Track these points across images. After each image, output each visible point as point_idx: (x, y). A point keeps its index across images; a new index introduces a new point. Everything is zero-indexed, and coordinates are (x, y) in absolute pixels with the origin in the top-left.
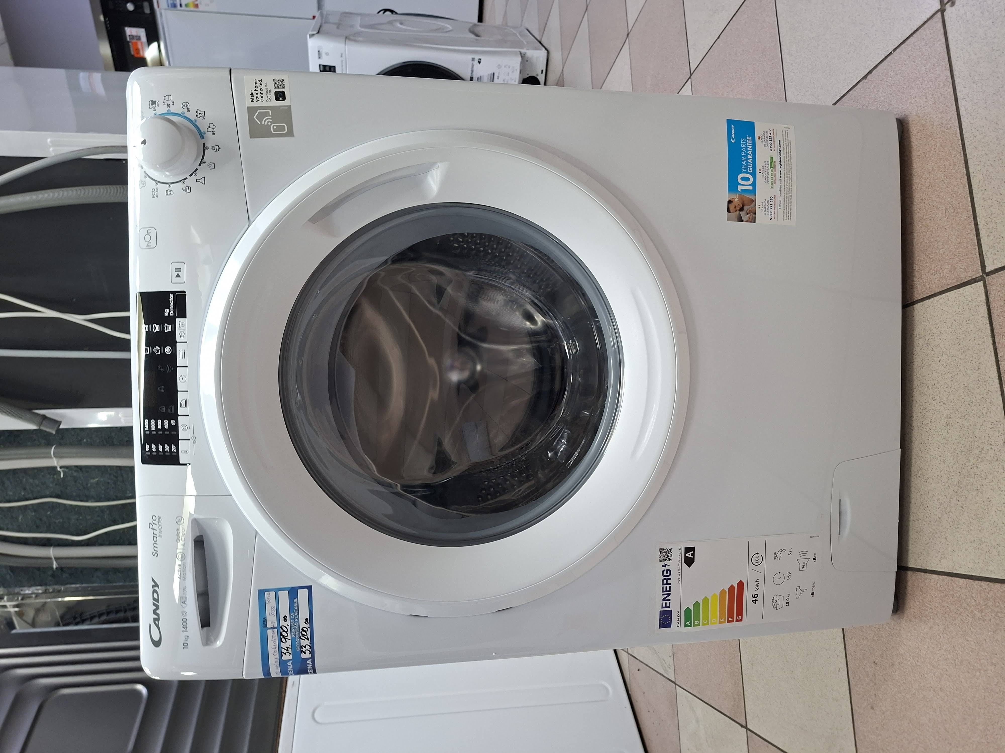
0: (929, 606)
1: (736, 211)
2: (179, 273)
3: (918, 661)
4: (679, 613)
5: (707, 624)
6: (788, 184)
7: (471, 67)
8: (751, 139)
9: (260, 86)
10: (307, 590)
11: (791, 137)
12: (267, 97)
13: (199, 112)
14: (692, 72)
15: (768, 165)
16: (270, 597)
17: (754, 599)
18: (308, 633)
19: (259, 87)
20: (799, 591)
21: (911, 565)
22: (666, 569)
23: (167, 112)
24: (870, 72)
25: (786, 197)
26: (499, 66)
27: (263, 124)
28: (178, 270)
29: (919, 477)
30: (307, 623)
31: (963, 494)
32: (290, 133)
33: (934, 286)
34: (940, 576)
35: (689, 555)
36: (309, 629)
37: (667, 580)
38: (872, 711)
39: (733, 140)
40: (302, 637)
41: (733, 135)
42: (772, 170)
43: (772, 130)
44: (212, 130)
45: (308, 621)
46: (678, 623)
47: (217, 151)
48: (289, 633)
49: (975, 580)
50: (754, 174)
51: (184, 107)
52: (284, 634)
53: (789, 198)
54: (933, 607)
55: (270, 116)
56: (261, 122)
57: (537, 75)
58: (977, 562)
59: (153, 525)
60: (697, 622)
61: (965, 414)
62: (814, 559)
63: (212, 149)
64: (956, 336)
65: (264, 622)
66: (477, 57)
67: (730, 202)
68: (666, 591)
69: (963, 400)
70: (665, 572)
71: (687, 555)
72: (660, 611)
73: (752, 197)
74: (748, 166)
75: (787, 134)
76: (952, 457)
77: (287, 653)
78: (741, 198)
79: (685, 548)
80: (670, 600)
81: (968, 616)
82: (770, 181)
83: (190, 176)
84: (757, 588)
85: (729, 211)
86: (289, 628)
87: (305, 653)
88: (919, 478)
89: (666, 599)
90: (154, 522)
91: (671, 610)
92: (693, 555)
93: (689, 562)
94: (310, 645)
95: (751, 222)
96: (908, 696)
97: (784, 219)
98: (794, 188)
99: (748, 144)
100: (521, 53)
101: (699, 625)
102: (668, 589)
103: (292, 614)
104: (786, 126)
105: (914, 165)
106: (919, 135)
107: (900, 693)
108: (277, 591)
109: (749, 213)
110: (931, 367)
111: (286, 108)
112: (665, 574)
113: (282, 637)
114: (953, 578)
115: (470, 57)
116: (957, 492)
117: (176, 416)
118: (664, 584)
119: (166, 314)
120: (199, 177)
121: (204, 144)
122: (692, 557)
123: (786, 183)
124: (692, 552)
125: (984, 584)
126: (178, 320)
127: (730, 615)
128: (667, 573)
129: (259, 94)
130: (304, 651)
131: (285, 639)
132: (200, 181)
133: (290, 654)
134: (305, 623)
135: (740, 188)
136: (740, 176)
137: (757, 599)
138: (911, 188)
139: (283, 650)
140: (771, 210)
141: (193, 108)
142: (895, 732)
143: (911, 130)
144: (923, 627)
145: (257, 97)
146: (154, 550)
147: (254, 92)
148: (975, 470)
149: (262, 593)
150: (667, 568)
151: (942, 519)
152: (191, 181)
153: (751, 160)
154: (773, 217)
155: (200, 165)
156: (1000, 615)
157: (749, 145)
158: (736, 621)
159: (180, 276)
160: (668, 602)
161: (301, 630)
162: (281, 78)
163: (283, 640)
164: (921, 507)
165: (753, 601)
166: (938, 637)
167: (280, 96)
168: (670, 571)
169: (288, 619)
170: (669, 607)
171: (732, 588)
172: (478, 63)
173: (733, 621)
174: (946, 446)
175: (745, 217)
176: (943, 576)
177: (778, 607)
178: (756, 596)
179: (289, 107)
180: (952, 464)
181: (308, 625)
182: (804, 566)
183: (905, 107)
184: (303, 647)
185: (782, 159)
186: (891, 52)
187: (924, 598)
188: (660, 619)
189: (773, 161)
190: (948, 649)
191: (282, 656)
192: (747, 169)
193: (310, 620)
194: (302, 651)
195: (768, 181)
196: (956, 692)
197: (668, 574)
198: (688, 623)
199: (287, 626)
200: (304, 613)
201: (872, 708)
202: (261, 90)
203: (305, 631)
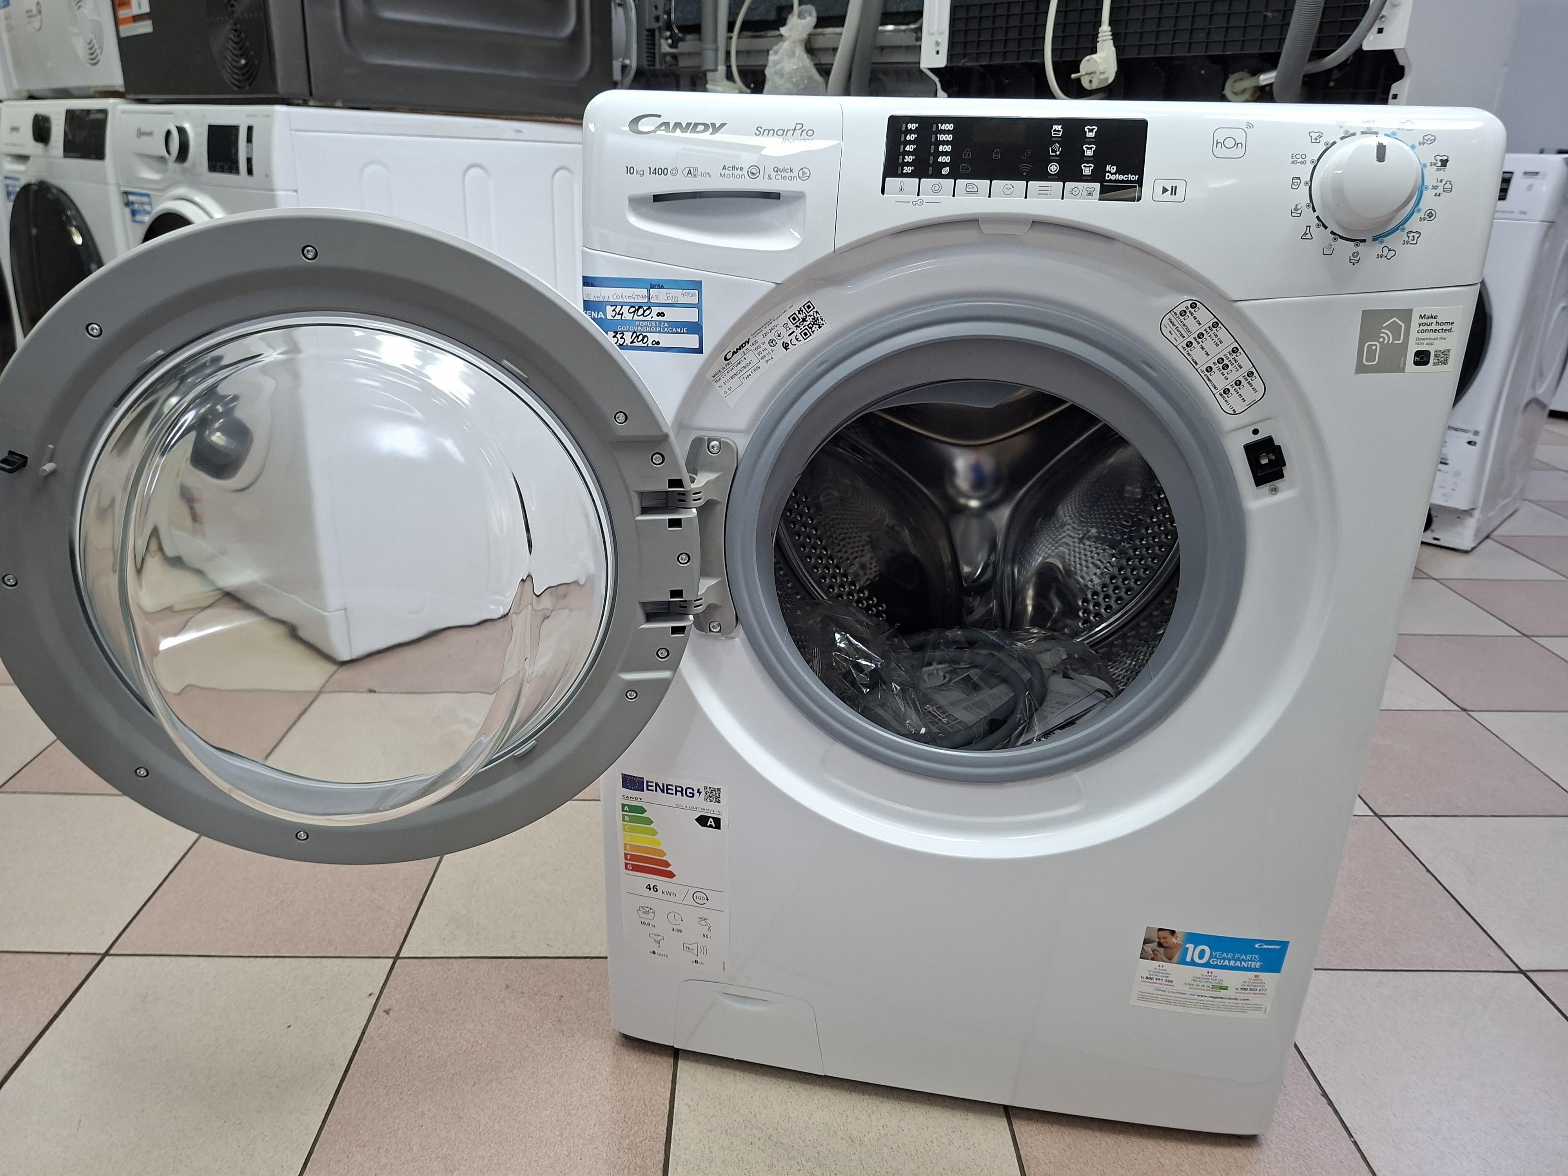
0: (633, 1081)
1: (1159, 938)
2: (1169, 192)
3: (566, 1056)
4: (639, 800)
5: (624, 830)
6: (1187, 1003)
7: (1464, 427)
8: (1257, 967)
9: (1442, 329)
10: (698, 347)
11: (1252, 1014)
12: (1424, 339)
13: (1416, 235)
14: (1383, 819)
15: (1217, 983)
16: (691, 297)
17: (652, 887)
18: (641, 344)
19: (1441, 327)
20: (658, 939)
21: (681, 1063)
22: (695, 792)
23: (1425, 184)
24: (1330, 1103)
25: (1171, 998)
26: (1457, 474)
27: (1383, 331)
28: (1174, 191)
29: (789, 1091)
30: (654, 343)
31: (768, 1147)
32: (1361, 369)
33: (1029, 1149)
34: (668, 1101)
35: (711, 822)
36: (646, 345)
37: (682, 792)
38: (504, 986)
39: (1259, 946)
40: (635, 335)
41: (1265, 947)
42: (1209, 987)
43: (1265, 993)
44: (1385, 254)
45: (656, 345)
46: (627, 797)
47: (1350, 260)
48: (642, 318)
49: (665, 1146)
50: (1207, 965)
51: (1428, 212)
52: (641, 311)
53: (1168, 1002)
54: (632, 1086)
55: (1393, 341)
56: (1385, 328)
57: (1432, 531)
58: (687, 1152)
59: (801, 130)
60: (627, 818)
61: (865, 1166)
62: (696, 962)
63: (1354, 253)
64: (962, 1168)
65: (660, 286)
66: (1479, 439)
67: (1173, 932)
68: (668, 789)
69: (882, 1166)
70: (691, 791)
71: (711, 819)
72: (643, 778)
73: (1176, 959)
74: (1219, 960)
75: (1258, 1009)
76: (811, 1139)
77: (614, 312)
78: (1176, 946)
79: (720, 819)
80: (656, 791)
81: (623, 1130)
82: (1195, 983)
83: (1318, 217)
84: (665, 893)
85: (1160, 930)
86: (649, 318)
87: (614, 337)
88: (786, 1091)
89: (658, 788)
90: (805, 132)
91: (643, 791)
92: (711, 826)
93: (702, 821)
94: (625, 344)
95: (1142, 953)
96: (524, 1037)
97: (1140, 992)
98: (1180, 1009)
99: (1250, 963)
100: (1473, 509)
101: (624, 820)
102: (669, 791)
103: (666, 325)
104: (1268, 1010)
105: (1191, 1147)
106: (1231, 1160)
107: (528, 1027)
108: (698, 306)
109: (1153, 953)
110: (925, 1129)
111: (1402, 365)
112: (689, 791)
113: (636, 308)
114: (666, 1118)
115: (1482, 428)
116: (769, 1138)
117: (955, 175)
118: (676, 787)
119: (1108, 168)
120: (1314, 229)
121: (1364, 241)
122: (708, 825)
123: (1188, 1000)
124: (714, 826)
125: (661, 1156)
126: (1097, 186)
127: (634, 858)
128: (690, 793)
129: (1429, 328)
130: (617, 336)
131: (634, 312)
132: (1308, 232)
133: (614, 317)
134: (654, 341)
135: (1191, 946)
136: (1207, 949)
137: (652, 890)
138: (1161, 1138)
139: (619, 308)
140: (1155, 979)
141: (1425, 227)
142: (482, 1013)
143: (1240, 1149)
144: (607, 1069)
145: (1426, 324)
146: (765, 130)
147: (1434, 321)
148: (797, 1167)
149: (697, 285)
150: (696, 794)
151: (737, 1114)
152: (1309, 217)
153: (1228, 964)
154: (1145, 979)
155: (1332, 233)
156: (626, 1171)
157: (1248, 964)
158: (625, 863)
159: (1163, 193)
160: (654, 788)
161: (644, 334)
162: (1451, 360)
163: (633, 309)
164: (751, 1088)
165: (649, 885)
166: (596, 1088)
167: (1422, 358)
168: (693, 797)
169: (660, 318)
170: (648, 789)
171: (667, 864)
172: (1469, 440)
173: (626, 859)
174: (826, 1134)
175: (1149, 948)
176: (668, 1105)
177: (641, 913)
178: (655, 890)
179: (1402, 370)
180: (803, 1138)
181: (650, 345)
182: (689, 948)
183: (1272, 1146)
184: (621, 335)
185: (1223, 1000)
186: (1353, 1137)
187: (642, 1076)
188: (634, 777)
189: (1222, 989)
190: (583, 1099)
191: (612, 306)
192: (1215, 957)
193: (656, 347)
194: (616, 333)
195: (1194, 981)
196: (534, 1101)
197: (688, 794)
198: (626, 808)
199: (650, 316)
200: (666, 340)
201: (507, 986)
202: (1435, 331)
203: (643, 340)
